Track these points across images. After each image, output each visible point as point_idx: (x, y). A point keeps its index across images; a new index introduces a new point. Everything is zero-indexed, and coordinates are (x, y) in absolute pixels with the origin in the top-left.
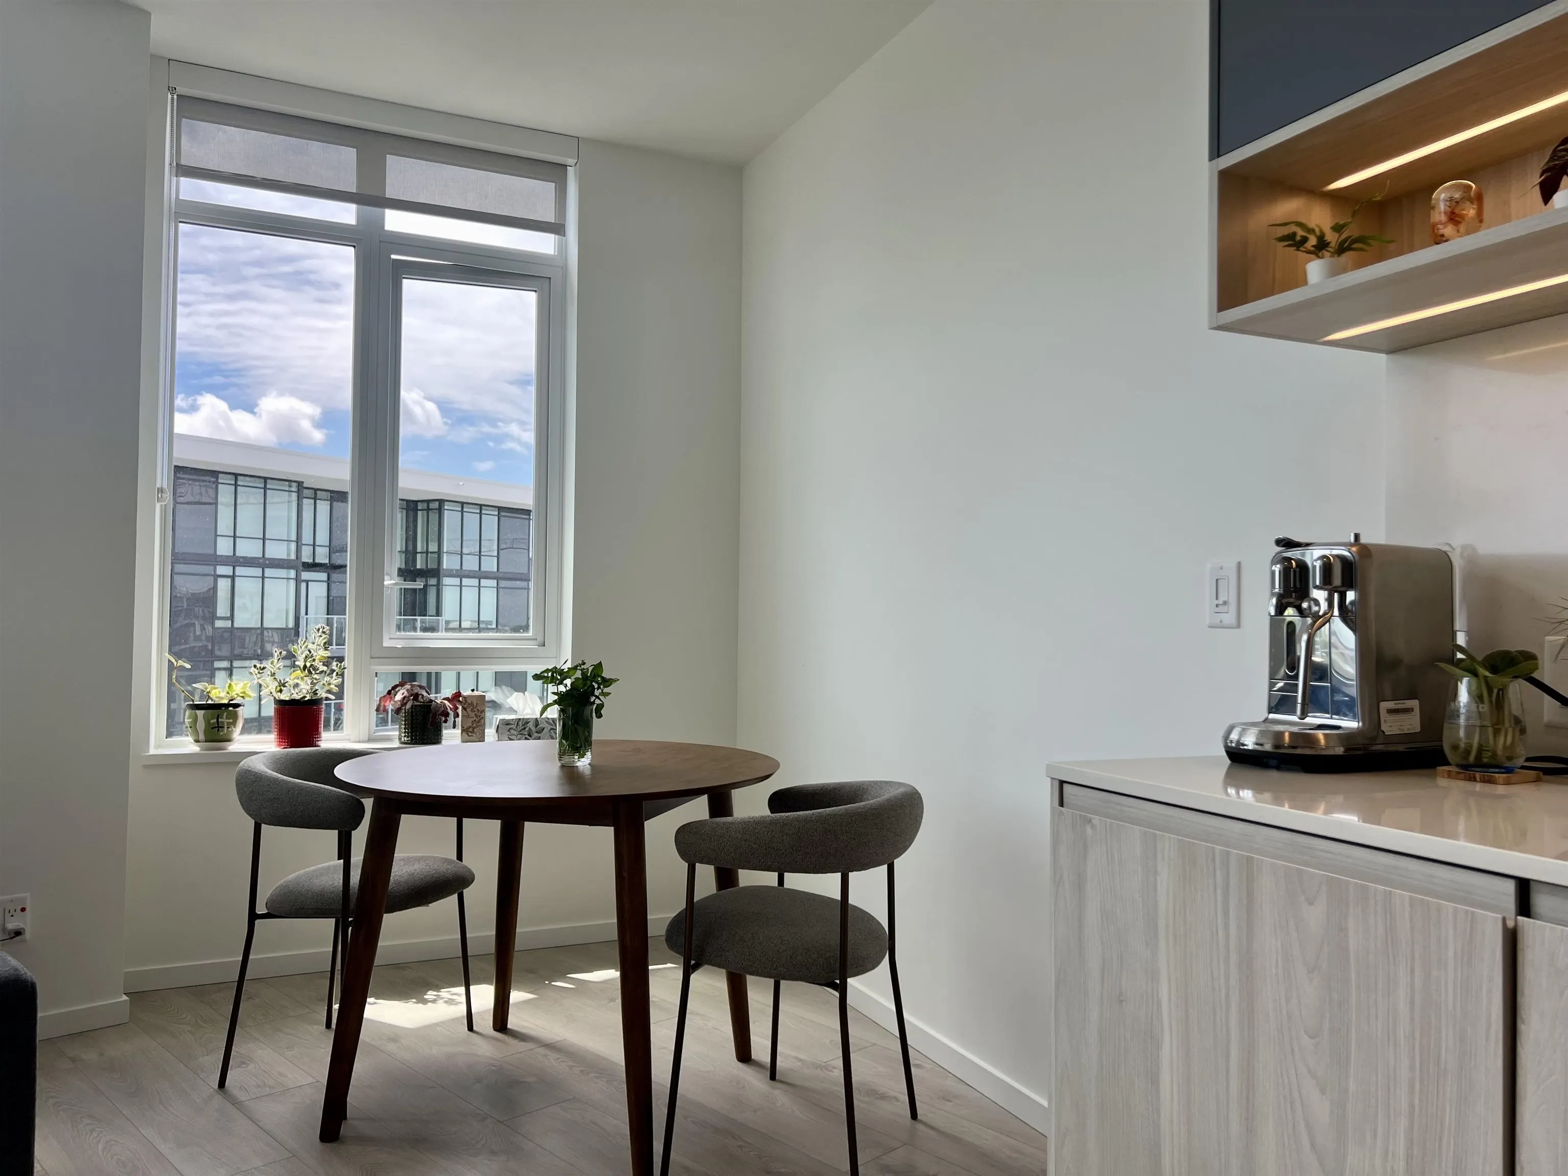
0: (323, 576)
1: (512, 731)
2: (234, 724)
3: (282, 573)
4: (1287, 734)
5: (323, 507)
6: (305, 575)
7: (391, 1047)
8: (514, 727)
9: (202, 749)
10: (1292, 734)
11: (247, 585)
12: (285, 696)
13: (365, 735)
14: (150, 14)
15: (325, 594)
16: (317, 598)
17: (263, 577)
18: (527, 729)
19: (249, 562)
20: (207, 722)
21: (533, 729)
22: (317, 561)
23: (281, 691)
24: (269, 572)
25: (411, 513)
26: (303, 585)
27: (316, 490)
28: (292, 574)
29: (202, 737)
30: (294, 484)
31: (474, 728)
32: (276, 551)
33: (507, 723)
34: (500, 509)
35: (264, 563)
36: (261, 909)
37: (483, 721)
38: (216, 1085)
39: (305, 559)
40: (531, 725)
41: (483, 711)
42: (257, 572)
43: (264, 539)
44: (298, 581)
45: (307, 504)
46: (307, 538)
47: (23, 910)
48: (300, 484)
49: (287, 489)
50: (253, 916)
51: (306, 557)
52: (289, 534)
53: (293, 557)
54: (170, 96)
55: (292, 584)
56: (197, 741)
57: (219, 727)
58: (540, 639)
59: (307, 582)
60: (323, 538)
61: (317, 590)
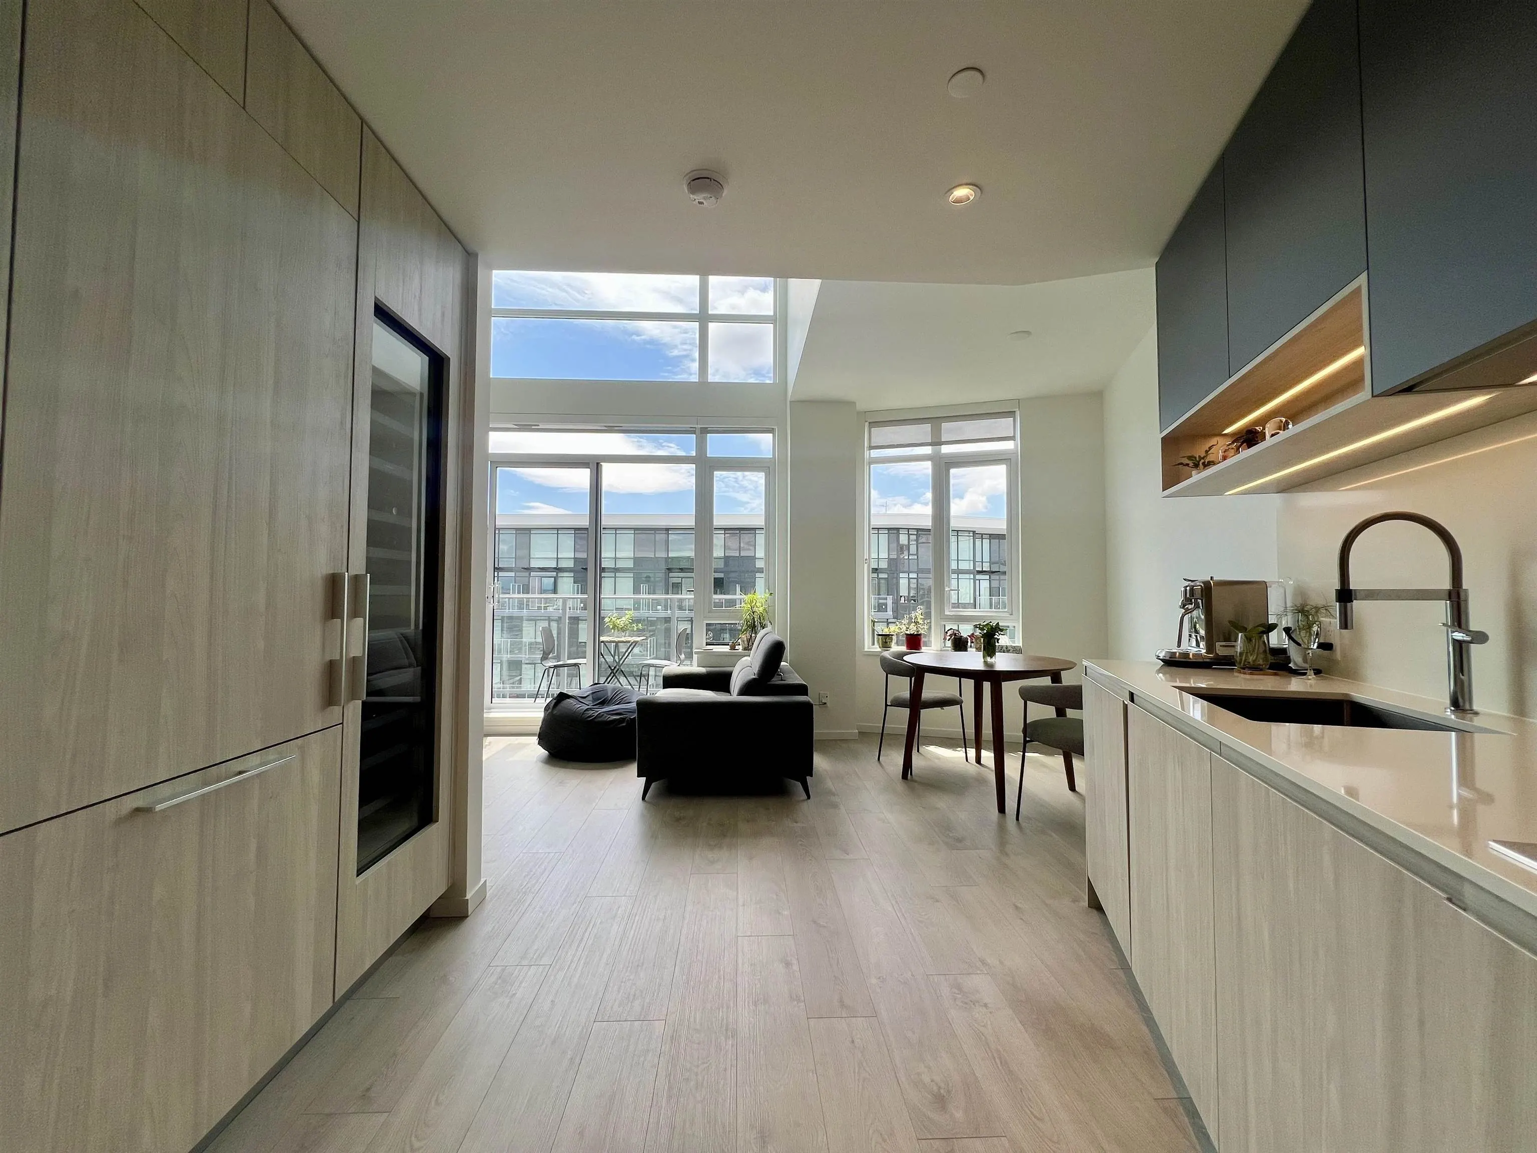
0: (987, 577)
2: (892, 642)
3: (967, 576)
4: (1178, 653)
5: (986, 542)
6: (978, 577)
7: (936, 761)
9: (879, 650)
10: (1180, 653)
12: (908, 632)
16: (985, 588)
18: (1002, 649)
20: (882, 640)
21: (1005, 649)
22: (984, 570)
27: (982, 534)
28: (972, 576)
29: (881, 646)
30: (971, 532)
36: (888, 704)
39: (977, 569)
43: (958, 560)
45: (978, 542)
46: (978, 558)
47: (826, 697)
48: (974, 532)
49: (968, 535)
52: (969, 557)
53: (972, 568)
54: (866, 423)
56: (878, 647)
57: (886, 643)
58: (1011, 613)
60: (986, 558)
61: (985, 585)
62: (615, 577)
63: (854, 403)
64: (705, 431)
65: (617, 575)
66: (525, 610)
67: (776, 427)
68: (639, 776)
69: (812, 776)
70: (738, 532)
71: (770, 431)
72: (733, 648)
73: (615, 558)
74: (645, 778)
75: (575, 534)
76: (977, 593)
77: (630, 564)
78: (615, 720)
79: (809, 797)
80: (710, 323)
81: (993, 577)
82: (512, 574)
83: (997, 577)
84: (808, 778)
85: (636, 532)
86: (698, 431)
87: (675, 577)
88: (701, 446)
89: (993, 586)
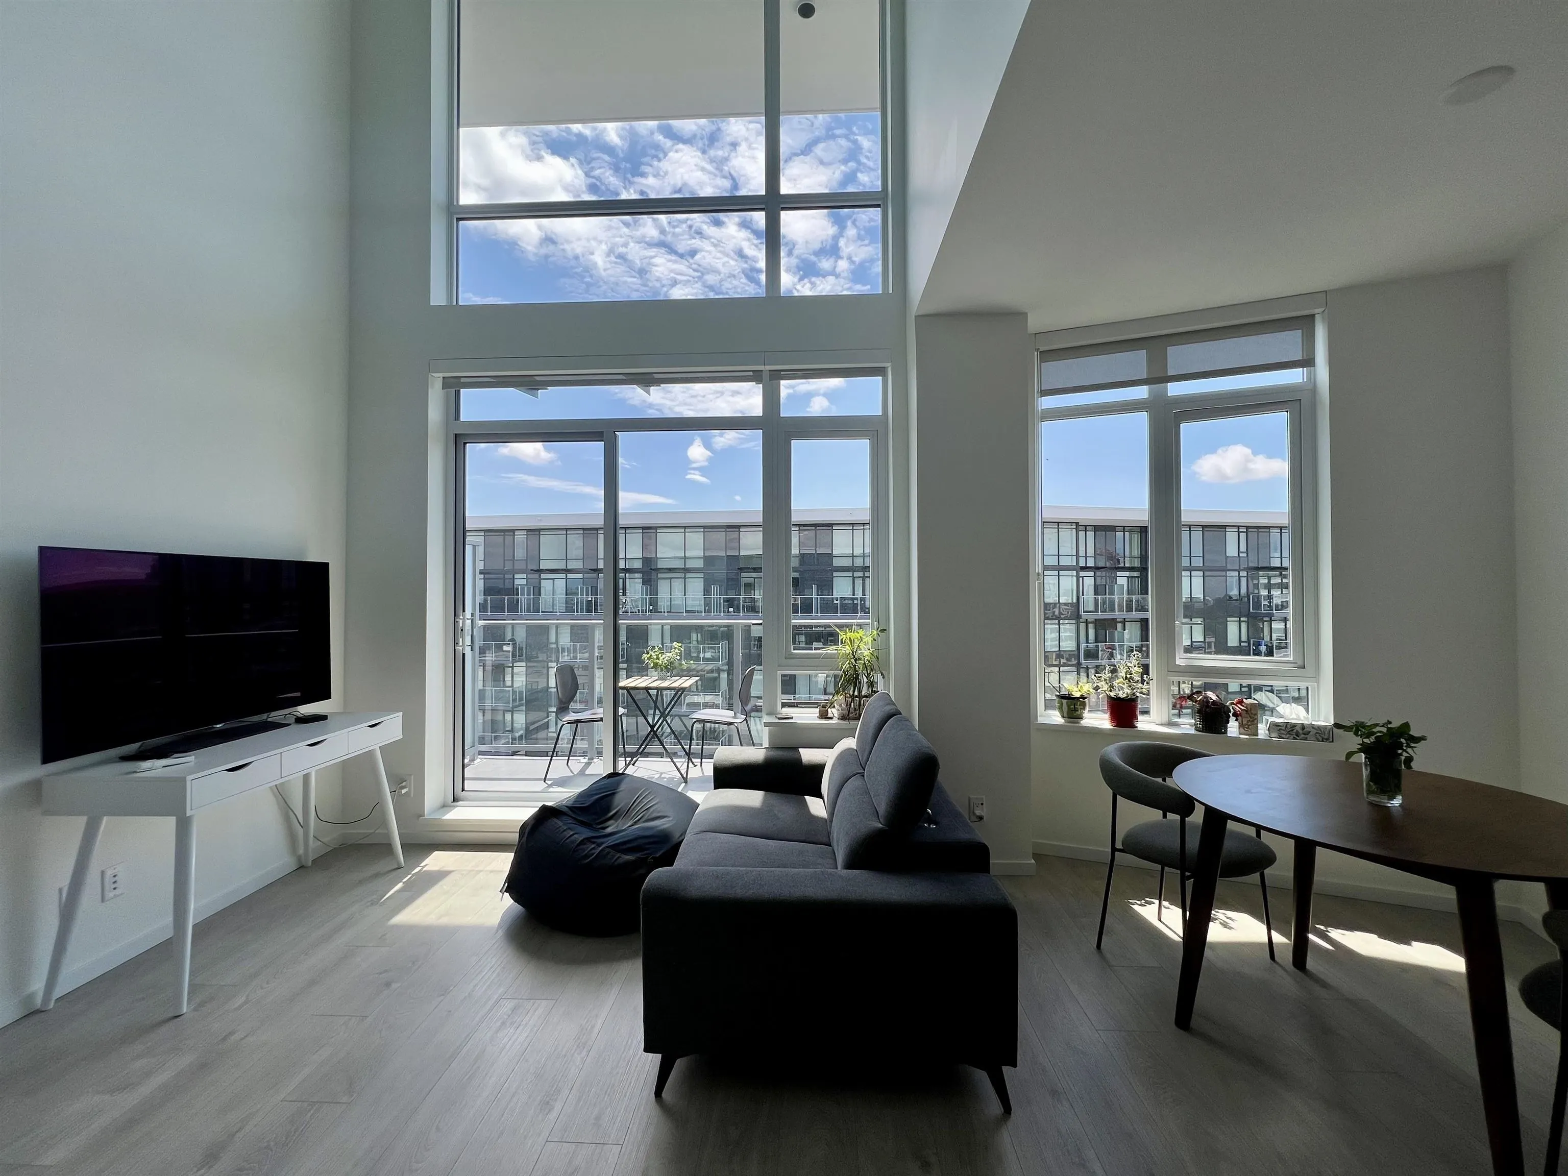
0: (1092, 574)
1: (1282, 732)
2: (1084, 709)
3: (1069, 573)
5: (1091, 534)
6: (1082, 574)
8: (1283, 728)
9: (1066, 722)
11: (1050, 580)
12: (1112, 694)
13: (1165, 719)
14: (1026, 314)
15: (1093, 583)
17: (1059, 576)
18: (1295, 731)
19: (1052, 568)
20: (1069, 706)
21: (1301, 732)
22: (1088, 566)
23: (1111, 691)
24: (1062, 573)
25: (1144, 534)
26: (1081, 579)
27: (1086, 526)
28: (1075, 573)
29: (1065, 715)
30: (1074, 524)
31: (1249, 726)
32: (1064, 561)
33: (1276, 725)
34: (1204, 527)
35: (1059, 568)
36: (1119, 845)
37: (1256, 721)
38: (1095, 946)
40: (1298, 728)
41: (1256, 714)
42: (1056, 573)
43: (1059, 555)
44: (1078, 577)
45: (1082, 534)
46: (1082, 553)
47: (982, 804)
48: (1077, 524)
49: (1070, 527)
50: (1114, 849)
51: (1082, 564)
52: (1072, 551)
53: (1075, 564)
54: (1036, 353)
55: (1075, 578)
56: (1063, 717)
57: (1076, 710)
58: (1300, 665)
59: (1083, 577)
60: (1091, 552)
61: (1089, 581)
62: (685, 578)
63: (1025, 315)
64: (777, 376)
65: (688, 575)
66: (593, 614)
67: (888, 365)
68: (647, 1049)
69: (1015, 1065)
70: (814, 528)
71: (879, 371)
72: (824, 715)
73: (685, 558)
74: (659, 1056)
75: (643, 533)
76: (1081, 593)
77: (700, 564)
78: (627, 864)
79: (1007, 1109)
80: (783, 213)
81: (1098, 573)
82: (580, 576)
83: (1104, 574)
84: (1006, 1070)
85: (706, 530)
86: (766, 376)
87: (746, 577)
88: (771, 400)
89: (1098, 582)
